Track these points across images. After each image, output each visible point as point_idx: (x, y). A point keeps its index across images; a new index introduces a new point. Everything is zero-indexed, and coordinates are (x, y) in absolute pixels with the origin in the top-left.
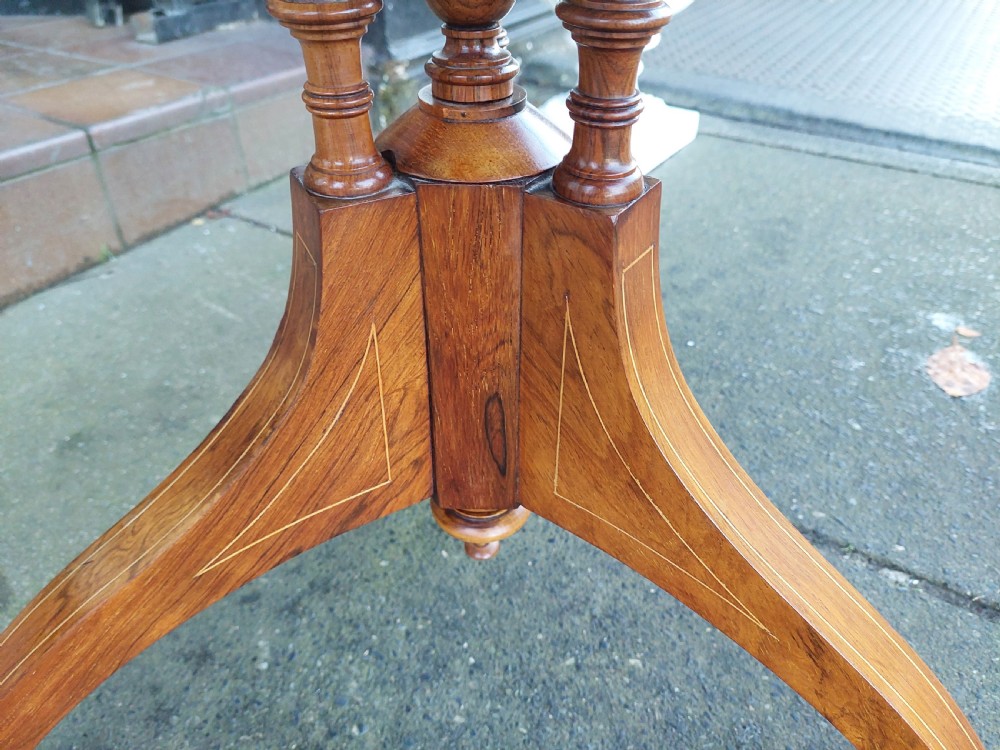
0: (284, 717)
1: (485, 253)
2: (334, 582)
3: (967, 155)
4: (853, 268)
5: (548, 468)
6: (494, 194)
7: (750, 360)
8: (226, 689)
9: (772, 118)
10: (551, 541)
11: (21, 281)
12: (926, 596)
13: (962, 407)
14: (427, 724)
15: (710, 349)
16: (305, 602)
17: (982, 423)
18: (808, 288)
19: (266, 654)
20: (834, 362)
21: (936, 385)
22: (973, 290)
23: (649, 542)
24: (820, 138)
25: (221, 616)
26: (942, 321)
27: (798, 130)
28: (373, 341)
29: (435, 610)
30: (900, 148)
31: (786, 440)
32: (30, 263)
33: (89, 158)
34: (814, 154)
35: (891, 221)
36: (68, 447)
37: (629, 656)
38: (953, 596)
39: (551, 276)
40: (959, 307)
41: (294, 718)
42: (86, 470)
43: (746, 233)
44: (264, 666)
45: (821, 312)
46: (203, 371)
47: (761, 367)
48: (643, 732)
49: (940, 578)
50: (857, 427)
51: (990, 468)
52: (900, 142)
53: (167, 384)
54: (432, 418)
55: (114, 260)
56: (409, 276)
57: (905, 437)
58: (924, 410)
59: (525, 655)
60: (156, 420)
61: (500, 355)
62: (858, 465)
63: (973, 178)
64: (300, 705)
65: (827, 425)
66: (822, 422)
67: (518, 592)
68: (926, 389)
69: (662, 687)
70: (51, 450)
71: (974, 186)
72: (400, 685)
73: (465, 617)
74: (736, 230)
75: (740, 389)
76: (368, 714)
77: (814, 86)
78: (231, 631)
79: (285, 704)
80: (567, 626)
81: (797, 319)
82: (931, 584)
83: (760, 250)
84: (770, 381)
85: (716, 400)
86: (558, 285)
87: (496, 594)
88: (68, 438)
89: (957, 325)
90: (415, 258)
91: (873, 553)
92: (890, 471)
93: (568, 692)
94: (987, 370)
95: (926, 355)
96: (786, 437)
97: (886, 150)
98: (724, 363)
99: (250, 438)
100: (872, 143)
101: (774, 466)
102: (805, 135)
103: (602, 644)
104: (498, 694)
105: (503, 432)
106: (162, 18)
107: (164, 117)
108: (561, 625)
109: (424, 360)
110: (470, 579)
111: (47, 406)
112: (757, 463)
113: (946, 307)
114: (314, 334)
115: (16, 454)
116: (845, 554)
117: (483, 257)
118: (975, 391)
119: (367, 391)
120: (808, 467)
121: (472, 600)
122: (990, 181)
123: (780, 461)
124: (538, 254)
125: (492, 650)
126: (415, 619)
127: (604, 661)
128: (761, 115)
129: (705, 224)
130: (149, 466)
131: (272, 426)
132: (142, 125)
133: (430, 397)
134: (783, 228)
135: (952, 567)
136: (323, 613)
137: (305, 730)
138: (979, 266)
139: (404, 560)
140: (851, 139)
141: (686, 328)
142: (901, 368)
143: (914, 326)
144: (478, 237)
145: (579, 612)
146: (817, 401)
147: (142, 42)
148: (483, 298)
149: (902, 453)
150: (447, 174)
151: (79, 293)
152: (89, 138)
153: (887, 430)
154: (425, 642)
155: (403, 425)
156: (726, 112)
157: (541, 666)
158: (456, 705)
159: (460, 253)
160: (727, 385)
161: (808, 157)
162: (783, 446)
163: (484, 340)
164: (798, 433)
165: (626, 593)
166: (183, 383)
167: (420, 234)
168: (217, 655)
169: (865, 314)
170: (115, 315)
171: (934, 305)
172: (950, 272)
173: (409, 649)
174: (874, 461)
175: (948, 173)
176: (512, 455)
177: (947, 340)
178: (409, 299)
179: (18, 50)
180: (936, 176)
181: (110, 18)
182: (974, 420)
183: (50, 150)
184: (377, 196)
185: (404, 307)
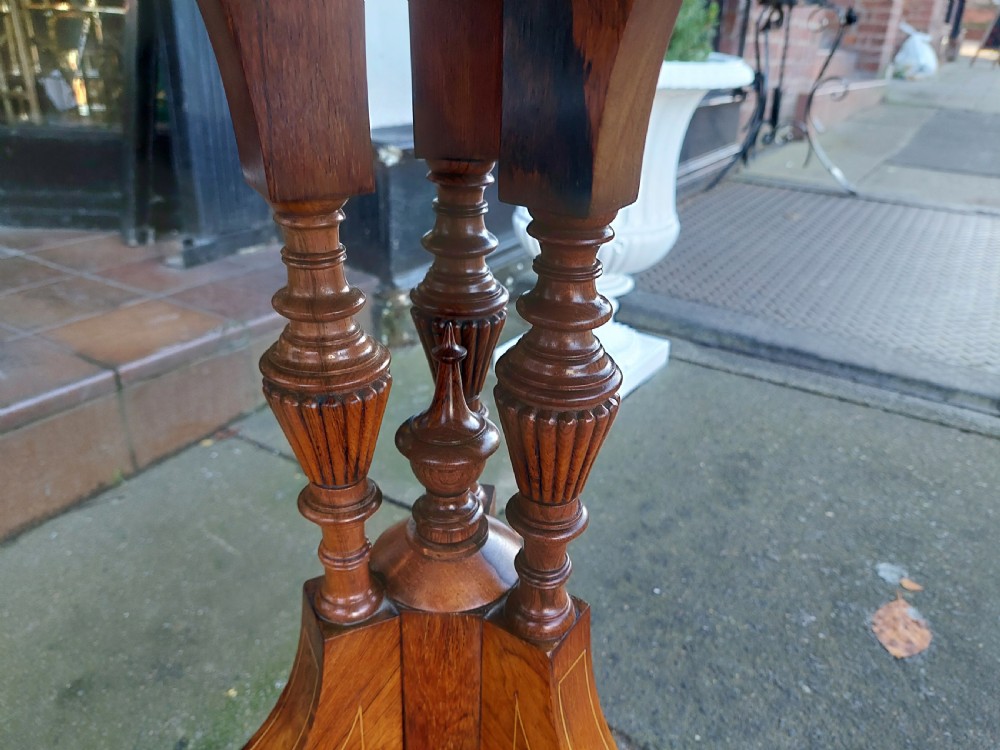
1: (452, 655)
3: (913, 389)
4: (808, 511)
6: (460, 620)
7: (711, 611)
9: (737, 344)
11: (38, 509)
13: (904, 670)
15: (675, 597)
17: (923, 688)
18: (766, 531)
20: (788, 615)
21: (881, 644)
22: (917, 537)
24: (781, 367)
26: (888, 572)
27: (761, 357)
28: (359, 719)
30: (855, 380)
31: (741, 704)
32: (48, 492)
33: (114, 394)
34: (776, 384)
35: (845, 460)
36: (68, 695)
39: (504, 679)
40: (904, 557)
42: (84, 723)
43: (711, 468)
45: (777, 558)
46: (201, 612)
47: (721, 620)
50: (807, 689)
51: (928, 740)
52: (854, 373)
53: (167, 625)
55: (126, 484)
56: (390, 670)
57: (850, 701)
58: (869, 671)
60: (154, 667)
61: (463, 724)
62: (807, 734)
63: (918, 414)
65: (780, 688)
66: (775, 683)
68: (871, 648)
70: (52, 698)
71: (920, 423)
74: (702, 464)
75: (701, 643)
77: (777, 312)
81: (755, 566)
83: (724, 488)
84: (729, 636)
85: (679, 656)
86: (509, 686)
88: (69, 686)
89: (902, 577)
90: (396, 658)
92: (837, 741)
94: (928, 628)
95: (873, 609)
96: (741, 699)
97: (842, 381)
98: (688, 613)
100: (828, 373)
101: (730, 733)
102: (768, 363)
106: (190, 247)
107: (185, 354)
109: (400, 725)
111: (51, 648)
112: (714, 728)
113: (892, 556)
114: (312, 718)
115: (18, 702)
117: (451, 658)
118: (916, 652)
120: (760, 734)
122: (934, 418)
123: (735, 728)
124: (494, 661)
128: (728, 342)
129: (674, 456)
130: (144, 718)
134: (744, 464)
138: (923, 511)
140: (810, 368)
141: (653, 571)
142: (850, 624)
143: (862, 577)
144: (447, 645)
146: (771, 661)
147: (171, 269)
148: (450, 686)
149: (847, 720)
150: (425, 607)
151: (90, 519)
152: (117, 377)
153: (834, 694)
156: (696, 337)
159: (433, 655)
160: (689, 638)
161: (771, 386)
162: (738, 709)
163: (449, 713)
164: (753, 695)
166: (182, 625)
167: (401, 642)
169: (817, 562)
170: (123, 546)
171: (881, 554)
172: (896, 517)
174: (821, 729)
175: (897, 409)
177: (892, 593)
178: (390, 686)
179: (57, 273)
180: (886, 411)
181: (142, 239)
182: (915, 684)
183: (81, 389)
184: (369, 621)
185: (386, 691)
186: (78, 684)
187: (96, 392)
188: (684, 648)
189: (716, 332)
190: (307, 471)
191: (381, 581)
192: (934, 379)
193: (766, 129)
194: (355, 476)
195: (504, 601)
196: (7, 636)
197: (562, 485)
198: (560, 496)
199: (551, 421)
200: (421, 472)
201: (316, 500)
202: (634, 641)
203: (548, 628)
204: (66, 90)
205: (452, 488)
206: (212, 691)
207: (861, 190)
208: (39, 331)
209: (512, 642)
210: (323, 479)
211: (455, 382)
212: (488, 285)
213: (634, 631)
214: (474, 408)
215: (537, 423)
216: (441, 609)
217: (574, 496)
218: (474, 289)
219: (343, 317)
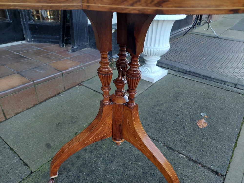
0: (90, 166)
1: (120, 110)
2: (97, 148)
4: (190, 103)
5: (126, 134)
6: (121, 105)
7: (167, 119)
8: (82, 162)
9: (183, 71)
10: (130, 145)
11: (49, 96)
12: (185, 159)
13: (201, 130)
14: (109, 169)
15: (161, 116)
16: (93, 151)
18: (181, 106)
19: (87, 158)
20: (181, 120)
21: (198, 126)
23: (137, 143)
25: (81, 152)
26: (202, 114)
27: (187, 74)
28: (107, 118)
29: (112, 154)
32: (51, 93)
33: (62, 76)
36: (58, 125)
37: (139, 163)
38: (190, 159)
39: (126, 113)
41: (91, 166)
42: (61, 129)
43: (172, 95)
44: (87, 159)
45: (182, 111)
47: (169, 120)
48: (139, 173)
49: (188, 156)
50: (182, 132)
53: (73, 115)
54: (113, 127)
55: (63, 93)
56: (111, 112)
59: (124, 161)
60: (71, 121)
61: (121, 120)
62: (180, 138)
64: (92, 165)
66: (177, 130)
67: (124, 152)
68: (196, 126)
69: (143, 167)
70: (55, 125)
72: (106, 163)
73: (116, 155)
75: (165, 124)
76: (101, 167)
77: (193, 64)
78: (82, 154)
79: (90, 164)
80: (131, 158)
81: (177, 112)
82: (187, 157)
83: (174, 99)
84: (170, 123)
86: (127, 114)
87: (121, 152)
89: (205, 115)
90: (112, 110)
91: (179, 151)
92: (186, 139)
93: (129, 167)
94: (207, 124)
95: (198, 120)
96: (170, 132)
97: (203, 79)
98: (163, 119)
99: (93, 128)
100: (201, 77)
103: (135, 161)
104: (120, 166)
105: (121, 129)
106: (73, 48)
107: (74, 69)
108: (130, 158)
109: (112, 120)
110: (117, 150)
111: (54, 118)
113: (204, 112)
114: (101, 117)
115: (50, 125)
116: (175, 151)
118: (204, 127)
119: (106, 123)
120: (172, 137)
121: (117, 153)
122: (221, 87)
123: (168, 136)
124: (125, 111)
125: (119, 160)
126: (109, 155)
127: (135, 163)
128: (181, 70)
130: (70, 129)
131: (95, 127)
132: (70, 71)
133: (113, 124)
134: (179, 94)
135: (191, 155)
136: (96, 153)
137: (92, 168)
139: (108, 146)
140: (197, 76)
141: (158, 112)
142: (193, 122)
145: (133, 156)
146: (177, 127)
147: (69, 52)
148: (119, 114)
149: (188, 136)
150: (116, 103)
152: (62, 73)
153: (187, 133)
154: (110, 158)
155: (109, 127)
156: (174, 69)
157: (126, 163)
158: (113, 167)
159: (117, 110)
161: (188, 80)
162: (169, 134)
163: (119, 119)
164: (172, 132)
165: (140, 154)
166: (75, 116)
167: (113, 108)
168: (81, 157)
169: (189, 112)
170: (64, 103)
173: (107, 159)
174: (183, 137)
175: (214, 85)
176: (122, 132)
177: (202, 118)
178: (111, 114)
179: (48, 53)
180: (211, 85)
181: (63, 46)
182: (202, 132)
183: (56, 75)
184: (109, 104)
185: (111, 115)
186: (59, 123)
187: (59, 76)
188: (161, 124)
189: (178, 68)
190: (102, 84)
191: (111, 100)
192: (223, 80)
193: (199, 22)
194: (108, 85)
195: (126, 104)
196: (47, 116)
197: (133, 87)
198: (133, 88)
199: (132, 79)
200: (116, 85)
201: (103, 88)
202: (153, 123)
203: (132, 106)
204: (46, 13)
205: (120, 88)
206: (81, 125)
207: (220, 36)
208: (47, 64)
209: (127, 108)
210: (104, 85)
211: (121, 74)
212: (126, 61)
213: (153, 121)
214: (124, 78)
215: (130, 79)
216: (118, 103)
217: (135, 89)
218: (124, 61)
219: (108, 65)
